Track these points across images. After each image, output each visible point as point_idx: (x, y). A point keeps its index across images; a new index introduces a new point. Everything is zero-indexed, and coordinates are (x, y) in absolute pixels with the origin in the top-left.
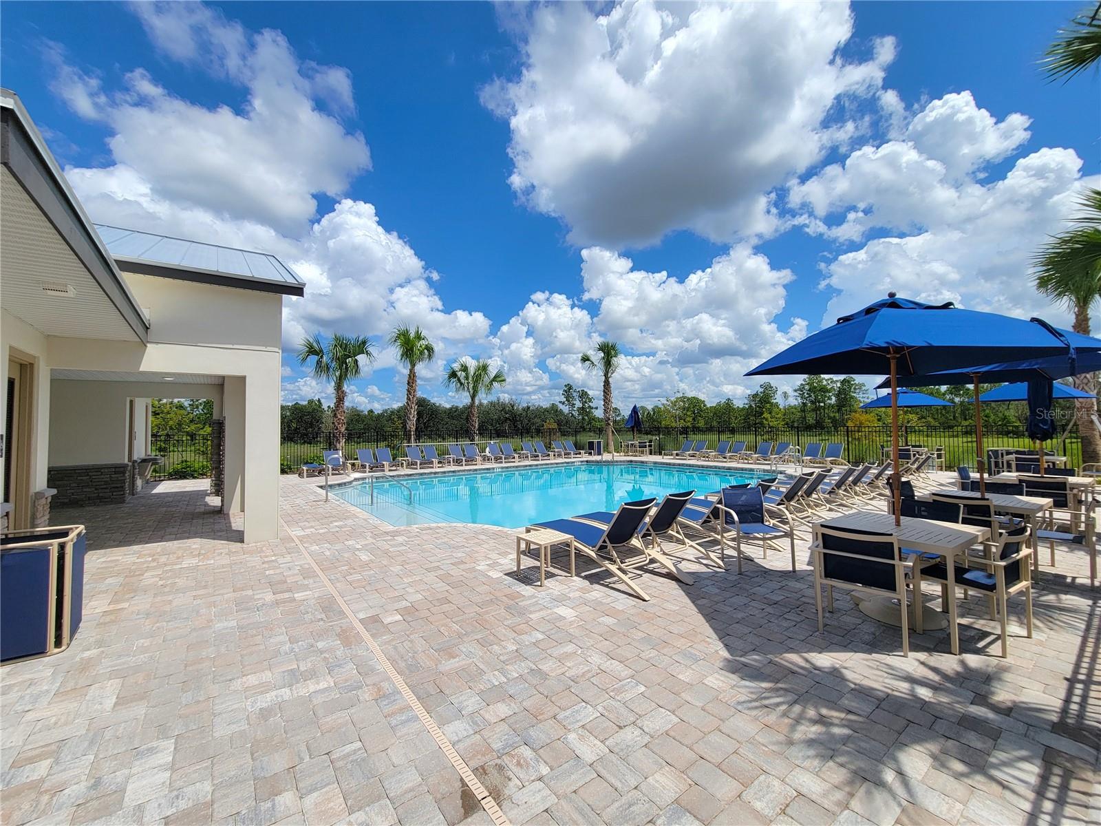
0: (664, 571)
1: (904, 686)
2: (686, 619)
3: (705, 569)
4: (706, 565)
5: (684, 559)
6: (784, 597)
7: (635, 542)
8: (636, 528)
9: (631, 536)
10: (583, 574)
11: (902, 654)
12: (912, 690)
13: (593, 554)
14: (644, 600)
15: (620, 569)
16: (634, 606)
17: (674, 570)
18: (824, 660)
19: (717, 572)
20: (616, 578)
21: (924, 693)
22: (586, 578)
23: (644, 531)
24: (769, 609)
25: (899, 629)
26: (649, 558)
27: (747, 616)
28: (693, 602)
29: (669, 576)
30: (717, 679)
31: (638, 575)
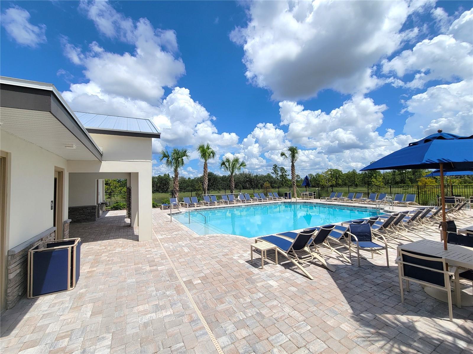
0: (320, 263)
1: (450, 338)
2: (331, 291)
3: (341, 263)
4: (342, 261)
5: (331, 257)
6: (382, 281)
7: (306, 249)
8: (307, 243)
9: (304, 246)
10: (282, 263)
11: (449, 319)
12: (454, 341)
13: (286, 255)
14: (311, 279)
15: (299, 263)
16: (306, 282)
17: (325, 264)
18: (404, 318)
19: (348, 265)
20: (296, 267)
22: (283, 265)
23: (310, 244)
24: (375, 288)
25: (446, 304)
26: (313, 257)
27: (363, 291)
28: (335, 282)
29: (323, 266)
30: (347, 326)
31: (308, 265)
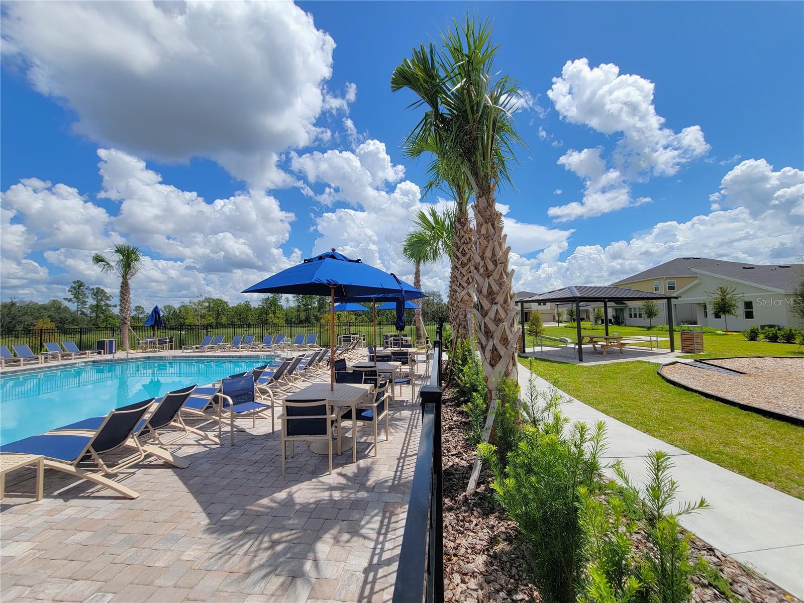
0: (161, 462)
1: (327, 494)
2: (174, 503)
3: (202, 449)
4: (205, 445)
5: (184, 445)
6: (262, 455)
7: (130, 442)
8: (131, 429)
9: (125, 437)
10: (56, 493)
11: (328, 473)
12: (331, 496)
13: (72, 469)
14: (133, 499)
15: (108, 476)
16: (119, 508)
17: (171, 459)
18: (282, 495)
19: (214, 449)
20: (100, 486)
21: (337, 495)
22: (60, 496)
23: (142, 429)
24: (251, 469)
25: (327, 456)
26: (144, 454)
27: (231, 481)
28: (185, 484)
29: (167, 465)
31: (131, 473)
